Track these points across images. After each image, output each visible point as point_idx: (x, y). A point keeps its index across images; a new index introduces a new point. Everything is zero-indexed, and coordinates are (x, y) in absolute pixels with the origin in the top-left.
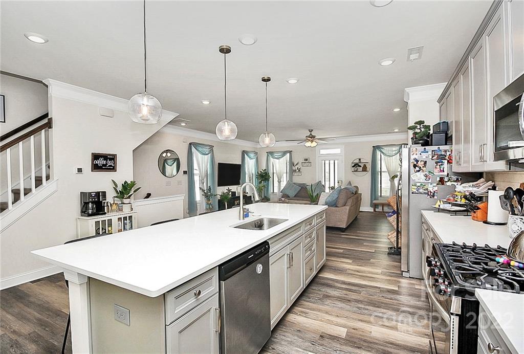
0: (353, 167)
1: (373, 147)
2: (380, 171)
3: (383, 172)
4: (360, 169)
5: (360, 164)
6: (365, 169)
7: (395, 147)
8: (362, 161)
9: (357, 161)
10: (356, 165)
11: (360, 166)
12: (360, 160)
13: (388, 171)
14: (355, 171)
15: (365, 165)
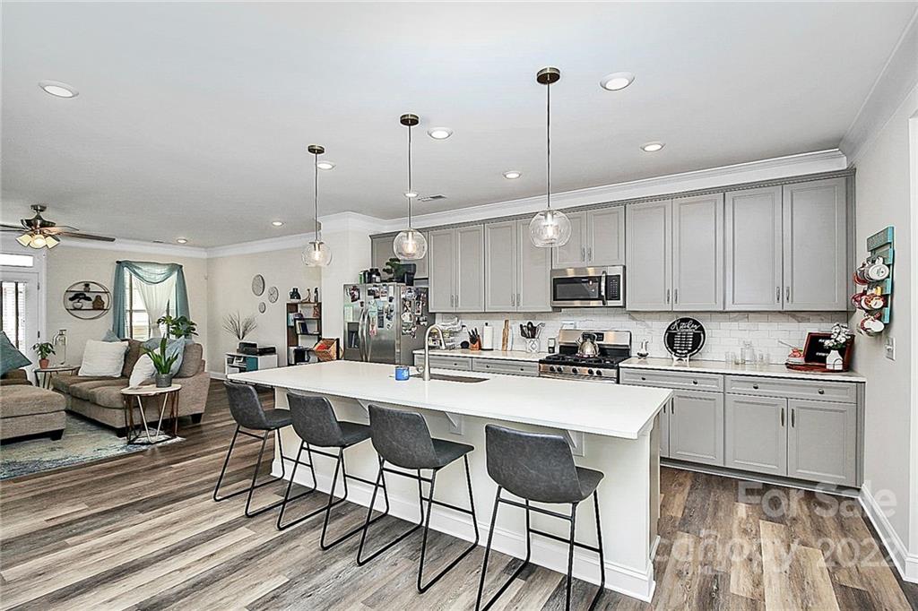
0: (71, 299)
1: (117, 262)
2: (128, 308)
3: (136, 311)
4: (87, 304)
5: (87, 295)
6: (98, 305)
7: (159, 267)
8: (93, 287)
9: (80, 288)
10: (78, 296)
11: (89, 299)
12: (87, 285)
13: (148, 310)
14: (77, 309)
15: (98, 298)
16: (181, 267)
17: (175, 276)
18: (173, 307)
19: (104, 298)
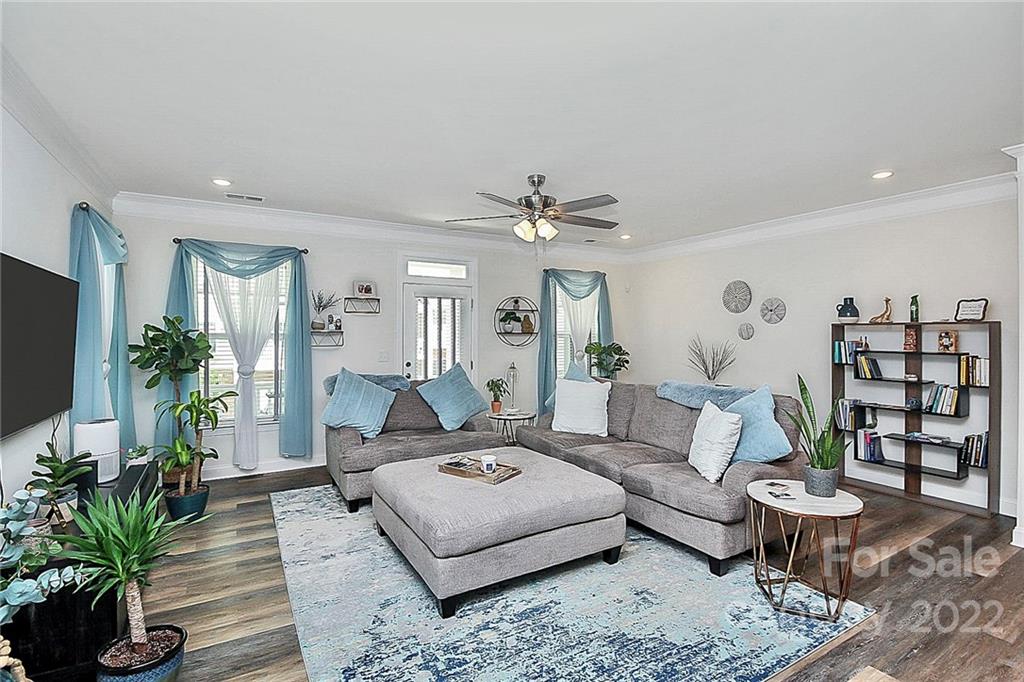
0: (502, 321)
1: (545, 271)
4: (517, 327)
5: (517, 314)
6: (527, 330)
7: (584, 277)
8: (521, 305)
9: (510, 307)
10: (510, 316)
11: (518, 320)
12: (516, 302)
14: (507, 333)
15: (527, 318)
16: (604, 276)
17: (599, 288)
19: (532, 319)
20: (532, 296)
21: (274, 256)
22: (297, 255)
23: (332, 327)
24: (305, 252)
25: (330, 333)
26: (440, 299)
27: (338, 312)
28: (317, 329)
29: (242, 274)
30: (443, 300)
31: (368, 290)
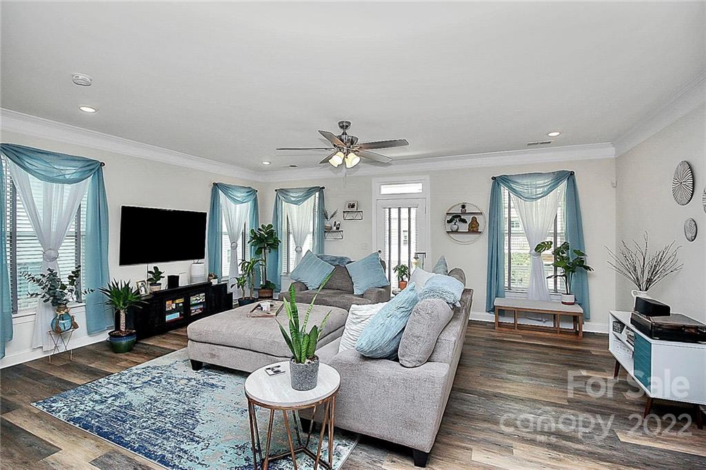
0: (449, 222)
1: (494, 178)
2: (508, 231)
3: (515, 233)
4: (464, 227)
5: (464, 217)
6: (474, 229)
7: (542, 178)
8: (468, 209)
9: (458, 210)
10: (455, 218)
11: (464, 221)
12: (463, 207)
13: (527, 233)
14: (452, 232)
15: (474, 220)
16: (572, 174)
17: (563, 185)
18: (561, 227)
19: (480, 219)
20: (479, 202)
21: (310, 192)
22: (321, 189)
23: (335, 228)
24: (323, 188)
25: (334, 232)
26: (399, 208)
27: (339, 219)
28: (329, 230)
29: (296, 203)
30: (402, 209)
31: (353, 206)
